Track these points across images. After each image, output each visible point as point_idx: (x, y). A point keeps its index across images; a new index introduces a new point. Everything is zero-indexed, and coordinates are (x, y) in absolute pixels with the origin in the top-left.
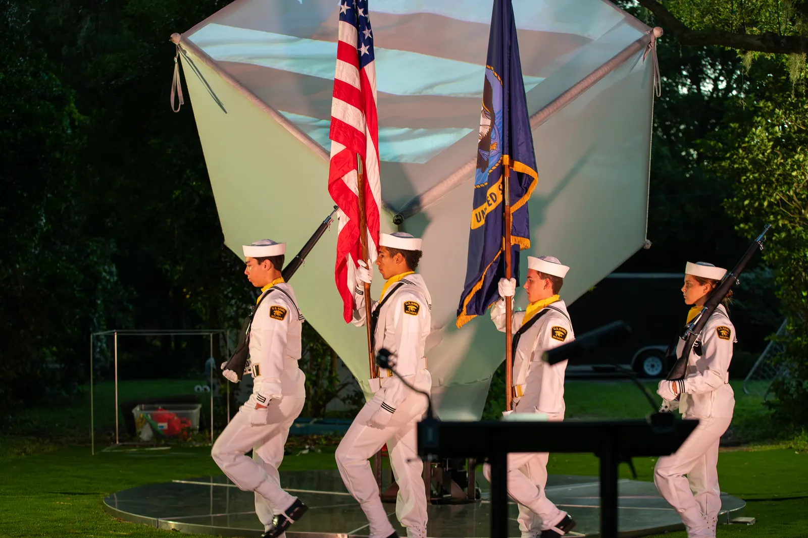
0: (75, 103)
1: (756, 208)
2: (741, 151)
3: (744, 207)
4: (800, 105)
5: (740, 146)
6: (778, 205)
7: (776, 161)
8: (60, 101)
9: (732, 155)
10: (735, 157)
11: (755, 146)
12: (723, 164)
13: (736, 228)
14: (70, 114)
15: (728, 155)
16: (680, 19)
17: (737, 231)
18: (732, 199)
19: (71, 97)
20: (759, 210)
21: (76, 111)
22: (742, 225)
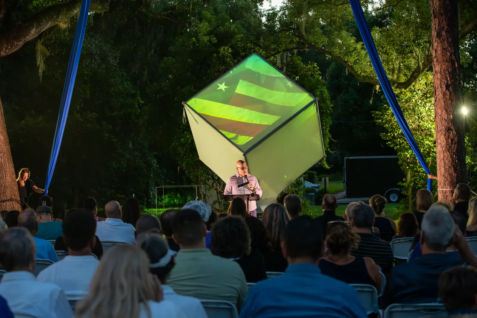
0: (140, 96)
1: (392, 136)
2: (386, 116)
3: (388, 136)
4: (401, 100)
5: (385, 114)
6: (400, 135)
7: (394, 120)
8: (134, 96)
9: (384, 117)
10: (385, 118)
11: (389, 114)
12: (379, 121)
13: (387, 143)
14: (138, 100)
15: (382, 117)
16: (358, 72)
17: (387, 145)
18: (384, 133)
19: (138, 94)
20: (394, 137)
21: (140, 99)
22: (389, 142)
